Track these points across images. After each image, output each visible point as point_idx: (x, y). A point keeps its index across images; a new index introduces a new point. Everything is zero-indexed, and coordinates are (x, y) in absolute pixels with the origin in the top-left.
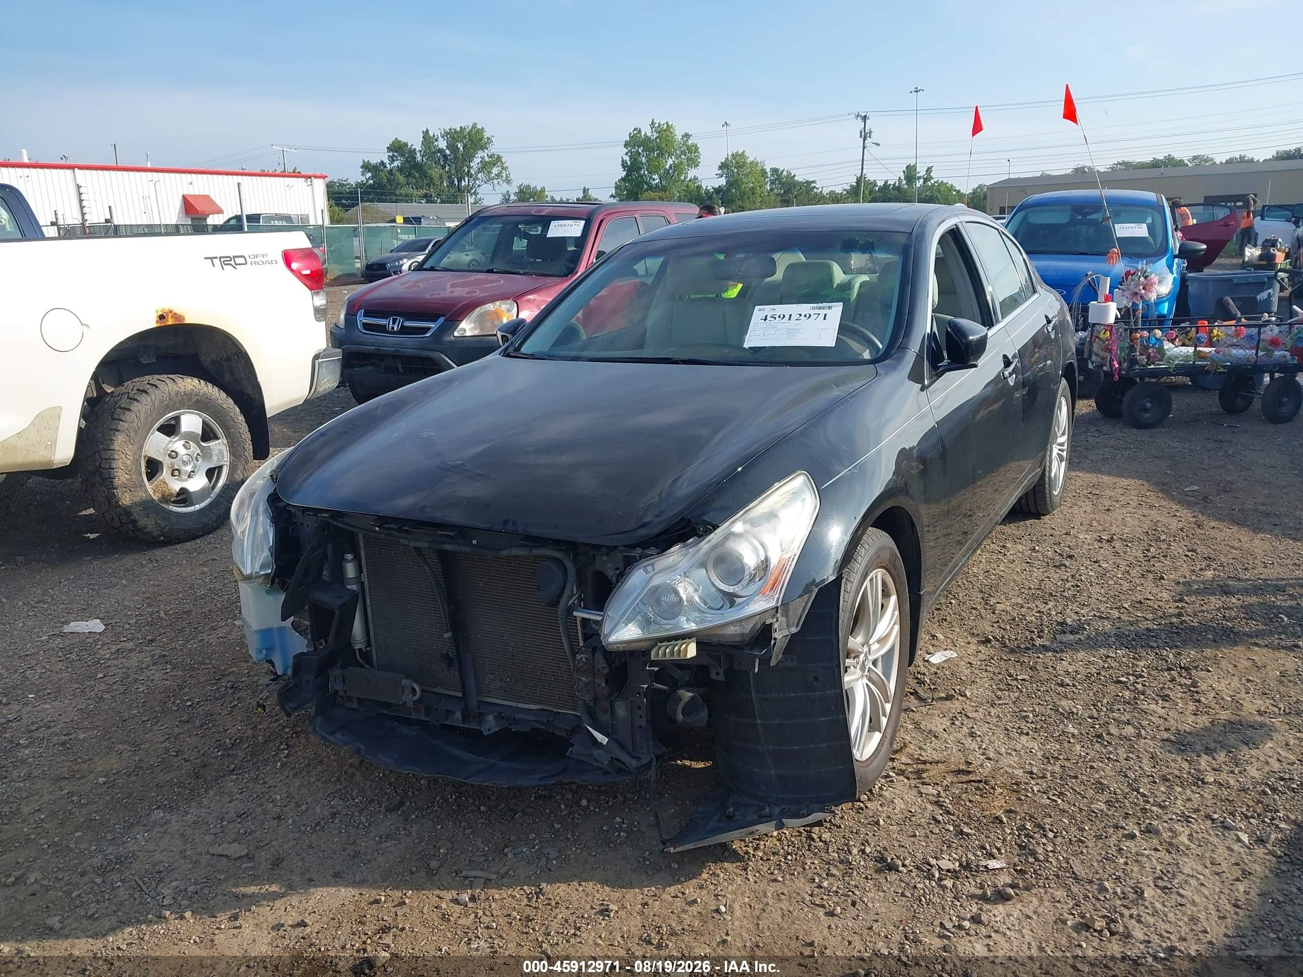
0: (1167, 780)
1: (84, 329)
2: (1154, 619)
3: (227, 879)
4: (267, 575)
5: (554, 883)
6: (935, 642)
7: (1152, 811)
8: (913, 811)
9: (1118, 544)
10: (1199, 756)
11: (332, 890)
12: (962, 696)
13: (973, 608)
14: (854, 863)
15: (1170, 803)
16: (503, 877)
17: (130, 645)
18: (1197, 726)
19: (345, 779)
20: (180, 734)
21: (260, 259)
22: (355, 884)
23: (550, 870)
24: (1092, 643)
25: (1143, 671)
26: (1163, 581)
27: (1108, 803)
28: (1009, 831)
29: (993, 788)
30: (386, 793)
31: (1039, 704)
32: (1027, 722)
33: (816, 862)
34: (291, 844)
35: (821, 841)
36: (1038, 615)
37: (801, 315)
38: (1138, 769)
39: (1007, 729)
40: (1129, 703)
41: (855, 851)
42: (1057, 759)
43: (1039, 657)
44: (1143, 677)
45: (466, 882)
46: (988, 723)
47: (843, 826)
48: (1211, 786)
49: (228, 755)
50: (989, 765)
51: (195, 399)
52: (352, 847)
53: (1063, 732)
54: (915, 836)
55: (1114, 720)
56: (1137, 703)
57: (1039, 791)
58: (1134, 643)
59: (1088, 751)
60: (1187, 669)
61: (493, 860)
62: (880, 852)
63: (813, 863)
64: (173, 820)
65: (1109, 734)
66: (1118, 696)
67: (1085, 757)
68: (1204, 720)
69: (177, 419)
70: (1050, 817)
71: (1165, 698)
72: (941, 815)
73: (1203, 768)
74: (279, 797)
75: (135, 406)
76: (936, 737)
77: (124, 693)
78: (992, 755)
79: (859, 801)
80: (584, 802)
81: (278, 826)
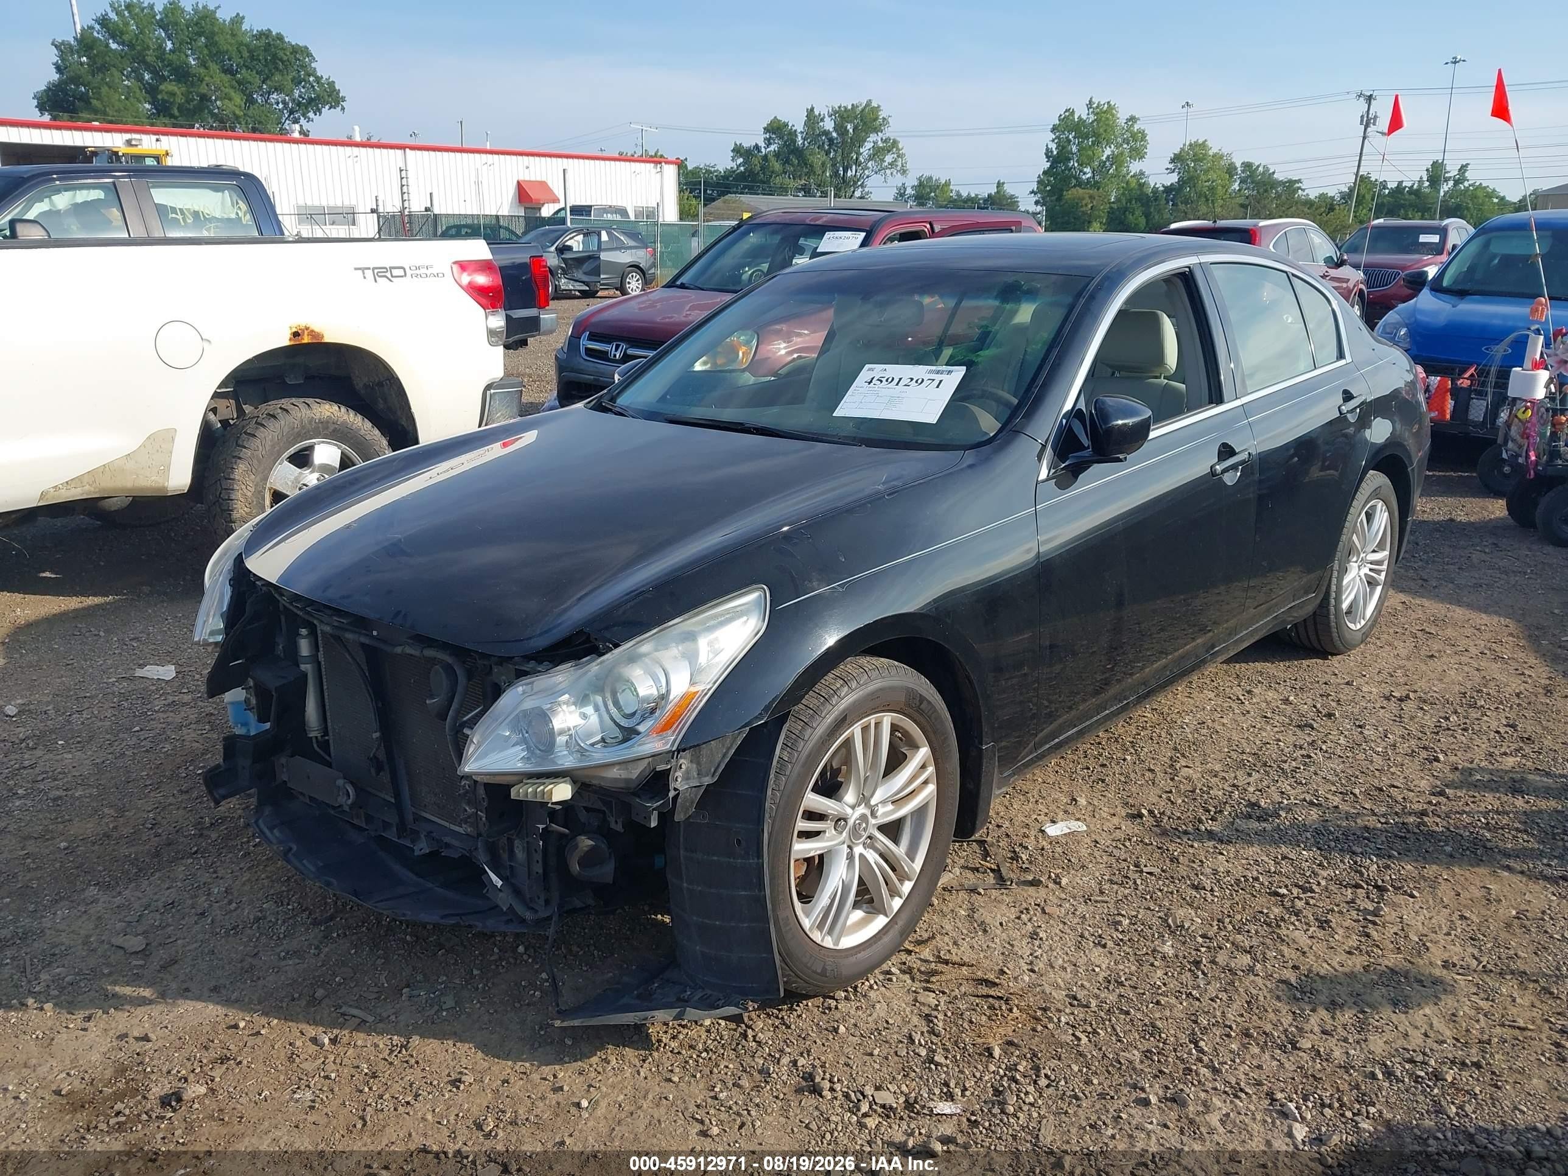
0: (1248, 1035)
1: (206, 344)
2: (1383, 816)
3: (110, 974)
4: (216, 644)
5: (429, 1038)
6: (1071, 808)
7: (1197, 1074)
8: (891, 1021)
9: (1410, 706)
10: (1313, 1010)
11: (200, 1005)
12: (1055, 882)
13: (1150, 770)
14: (774, 1075)
15: (1231, 1066)
16: (381, 1021)
17: (187, 698)
18: (1340, 969)
19: (295, 881)
20: (170, 804)
21: (423, 271)
22: (228, 1002)
23: (433, 1023)
24: (1280, 837)
25: (1319, 884)
26: (1436, 764)
27: (1147, 1054)
28: (992, 1068)
29: (1011, 1010)
30: (326, 903)
31: (1149, 909)
32: (1117, 930)
33: (731, 1066)
34: (195, 945)
35: (754, 1040)
36: (1230, 789)
37: (912, 379)
38: (1218, 1014)
39: (1082, 936)
40: (1269, 925)
41: (785, 1060)
42: (1121, 984)
43: (1192, 846)
44: (1312, 891)
45: (340, 1020)
46: (1065, 923)
47: (793, 1027)
48: (1301, 1054)
49: (201, 835)
50: (1027, 978)
51: (331, 428)
52: (250, 960)
53: (1154, 950)
54: (871, 1054)
55: (1233, 944)
56: (1280, 926)
57: (1068, 1023)
58: (1333, 844)
59: (1167, 981)
60: (1381, 889)
61: (385, 999)
62: (814, 1067)
63: (727, 1067)
64: (102, 900)
65: (1213, 962)
66: (1262, 912)
67: (1159, 988)
68: (1357, 962)
69: (311, 448)
70: (1059, 1059)
71: (1324, 924)
72: (922, 1033)
73: (1307, 1027)
74: (216, 891)
75: (261, 433)
76: (985, 931)
77: (147, 751)
78: (1040, 966)
79: (833, 998)
80: (521, 949)
81: (196, 923)
